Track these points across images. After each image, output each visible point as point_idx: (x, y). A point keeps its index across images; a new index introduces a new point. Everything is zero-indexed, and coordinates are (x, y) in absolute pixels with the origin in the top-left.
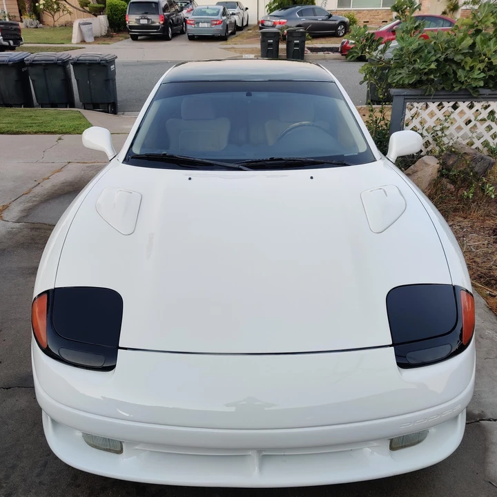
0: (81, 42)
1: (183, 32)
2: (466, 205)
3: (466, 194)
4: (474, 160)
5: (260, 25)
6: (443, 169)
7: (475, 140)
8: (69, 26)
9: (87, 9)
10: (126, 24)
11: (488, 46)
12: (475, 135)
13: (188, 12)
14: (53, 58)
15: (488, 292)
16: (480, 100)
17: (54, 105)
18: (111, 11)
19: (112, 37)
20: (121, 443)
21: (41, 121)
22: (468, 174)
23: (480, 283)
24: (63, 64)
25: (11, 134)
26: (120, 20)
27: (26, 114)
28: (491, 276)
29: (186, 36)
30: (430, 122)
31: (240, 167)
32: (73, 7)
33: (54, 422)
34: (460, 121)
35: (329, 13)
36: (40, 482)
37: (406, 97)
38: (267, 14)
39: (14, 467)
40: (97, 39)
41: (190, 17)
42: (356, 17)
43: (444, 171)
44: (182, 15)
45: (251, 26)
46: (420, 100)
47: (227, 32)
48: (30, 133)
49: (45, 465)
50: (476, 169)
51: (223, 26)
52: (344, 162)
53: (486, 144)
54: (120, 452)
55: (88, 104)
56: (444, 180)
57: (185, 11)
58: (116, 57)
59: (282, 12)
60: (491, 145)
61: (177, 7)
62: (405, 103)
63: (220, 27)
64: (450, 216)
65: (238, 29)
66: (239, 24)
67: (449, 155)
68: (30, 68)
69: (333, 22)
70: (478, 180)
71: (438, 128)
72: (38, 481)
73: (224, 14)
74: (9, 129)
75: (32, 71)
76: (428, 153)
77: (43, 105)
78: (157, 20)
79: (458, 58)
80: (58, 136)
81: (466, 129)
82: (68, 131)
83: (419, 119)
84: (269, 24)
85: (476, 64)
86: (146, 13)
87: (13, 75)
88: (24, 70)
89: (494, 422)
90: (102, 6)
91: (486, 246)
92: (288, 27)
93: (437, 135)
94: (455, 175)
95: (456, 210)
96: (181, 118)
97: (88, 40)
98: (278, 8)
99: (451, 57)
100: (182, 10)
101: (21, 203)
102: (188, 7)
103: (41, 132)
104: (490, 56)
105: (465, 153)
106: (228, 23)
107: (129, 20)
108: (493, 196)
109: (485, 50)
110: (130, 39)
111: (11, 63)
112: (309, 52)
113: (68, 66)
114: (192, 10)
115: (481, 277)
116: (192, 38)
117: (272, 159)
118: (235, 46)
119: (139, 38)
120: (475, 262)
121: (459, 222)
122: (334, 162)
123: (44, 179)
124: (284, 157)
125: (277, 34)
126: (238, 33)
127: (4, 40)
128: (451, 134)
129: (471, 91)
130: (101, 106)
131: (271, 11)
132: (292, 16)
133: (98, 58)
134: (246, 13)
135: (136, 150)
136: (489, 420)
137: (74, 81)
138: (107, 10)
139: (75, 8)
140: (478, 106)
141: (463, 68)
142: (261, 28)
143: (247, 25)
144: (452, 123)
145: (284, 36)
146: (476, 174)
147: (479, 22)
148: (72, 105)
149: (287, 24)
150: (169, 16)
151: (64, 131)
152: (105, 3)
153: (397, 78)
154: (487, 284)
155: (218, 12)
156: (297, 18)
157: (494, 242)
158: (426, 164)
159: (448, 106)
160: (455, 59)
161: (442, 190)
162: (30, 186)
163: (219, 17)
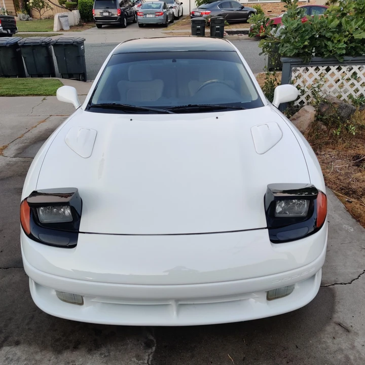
0: (61, 30)
1: (135, 22)
2: (335, 140)
3: (335, 132)
4: (341, 108)
5: (191, 15)
6: (318, 115)
7: (342, 94)
8: (51, 18)
9: (65, 5)
10: (93, 16)
11: (351, 25)
12: (342, 90)
13: (138, 6)
14: (39, 41)
15: (347, 200)
16: (345, 64)
17: (40, 76)
18: (82, 7)
19: (83, 26)
20: (82, 297)
21: (30, 87)
22: (336, 118)
23: (342, 193)
24: (46, 45)
25: (9, 96)
26: (88, 13)
27: (20, 82)
28: (349, 189)
29: (137, 24)
30: (310, 82)
31: (167, 111)
32: (54, 4)
33: (37, 284)
34: (332, 81)
35: (242, 5)
36: (29, 328)
37: (292, 63)
38: (196, 7)
39: (10, 319)
40: (72, 27)
41: (140, 10)
42: (262, 8)
43: (319, 116)
44: (134, 9)
45: (185, 16)
46: (302, 65)
47: (167, 21)
48: (22, 95)
49: (33, 317)
50: (342, 114)
51: (164, 17)
52: (241, 107)
53: (350, 97)
54: (82, 304)
55: (65, 74)
56: (319, 123)
57: (136, 6)
58: (85, 40)
59: (207, 5)
60: (354, 97)
61: (130, 3)
62: (291, 68)
63: (162, 17)
64: (322, 148)
65: (175, 18)
66: (176, 15)
67: (323, 104)
68: (22, 48)
69: (245, 12)
70: (344, 122)
71: (315, 86)
72: (27, 327)
73: (165, 7)
74: (7, 93)
75: (23, 50)
76: (308, 104)
77: (32, 76)
78: (115, 13)
79: (328, 35)
80: (43, 97)
81: (336, 86)
82: (50, 93)
83: (301, 79)
84: (198, 14)
85: (342, 38)
86: (108, 8)
87: (10, 54)
88: (18, 50)
89: (344, 285)
90: (75, 3)
91: (347, 168)
92: (212, 16)
93: (315, 90)
94: (326, 119)
95: (327, 144)
96: (128, 80)
97: (65, 28)
98: (204, 3)
99: (323, 34)
100: (134, 5)
101: (16, 144)
102: (138, 3)
103: (31, 95)
104: (352, 32)
105: (334, 103)
106: (168, 14)
107: (95, 13)
108: (354, 134)
109: (348, 28)
110: (96, 27)
111: (8, 45)
112: (227, 34)
113: (50, 47)
114: (141, 5)
115: (342, 189)
116: (142, 26)
117: (190, 106)
118: (173, 31)
119: (103, 26)
120: (338, 179)
121: (329, 152)
122: (234, 107)
123: (33, 128)
124: (198, 104)
125: (203, 21)
126: (175, 21)
127: (4, 29)
128: (325, 90)
129: (338, 58)
130: (74, 75)
131: (199, 4)
132: (215, 8)
133: (71, 41)
134: (181, 7)
135: (95, 102)
136: (341, 284)
137: (54, 58)
138: (79, 6)
139: (56, 5)
140: (344, 69)
141: (333, 42)
142: (192, 18)
143: (182, 16)
144: (325, 82)
145: (208, 23)
146: (342, 118)
147: (344, 8)
148: (54, 76)
149: (210, 14)
150: (124, 10)
151: (47, 93)
152: (77, 1)
153: (284, 50)
154: (347, 194)
155: (160, 6)
156: (218, 10)
157: (353, 165)
158: (306, 111)
159: (322, 69)
160: (326, 36)
161: (318, 129)
162: (23, 132)
163: (161, 10)
